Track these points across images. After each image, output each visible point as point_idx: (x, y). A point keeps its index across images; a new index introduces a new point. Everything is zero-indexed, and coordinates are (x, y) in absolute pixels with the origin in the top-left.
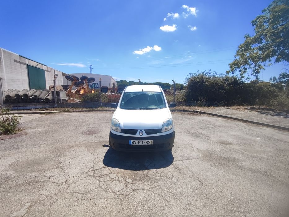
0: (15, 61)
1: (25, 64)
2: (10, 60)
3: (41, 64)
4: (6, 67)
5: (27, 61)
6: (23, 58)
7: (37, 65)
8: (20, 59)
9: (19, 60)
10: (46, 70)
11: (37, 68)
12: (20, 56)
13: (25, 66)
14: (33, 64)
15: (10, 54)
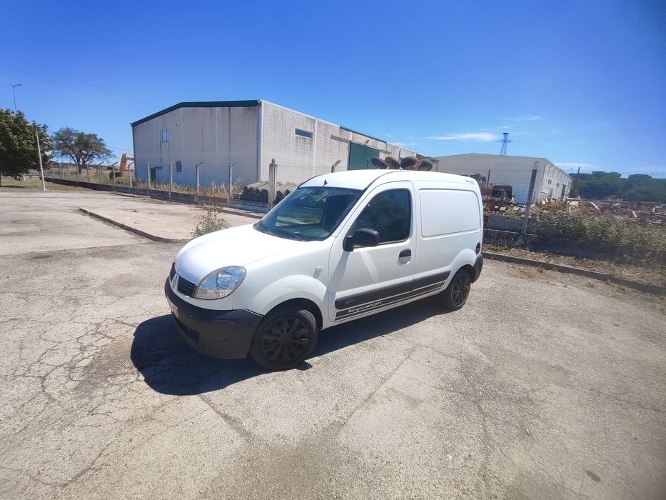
0: (333, 137)
1: (345, 141)
2: (326, 136)
3: (376, 139)
4: (317, 149)
5: (350, 136)
6: (346, 131)
7: (367, 142)
8: (340, 134)
9: (338, 136)
10: (382, 151)
11: (365, 147)
12: (341, 127)
13: (347, 145)
14: (361, 140)
15: (327, 125)
